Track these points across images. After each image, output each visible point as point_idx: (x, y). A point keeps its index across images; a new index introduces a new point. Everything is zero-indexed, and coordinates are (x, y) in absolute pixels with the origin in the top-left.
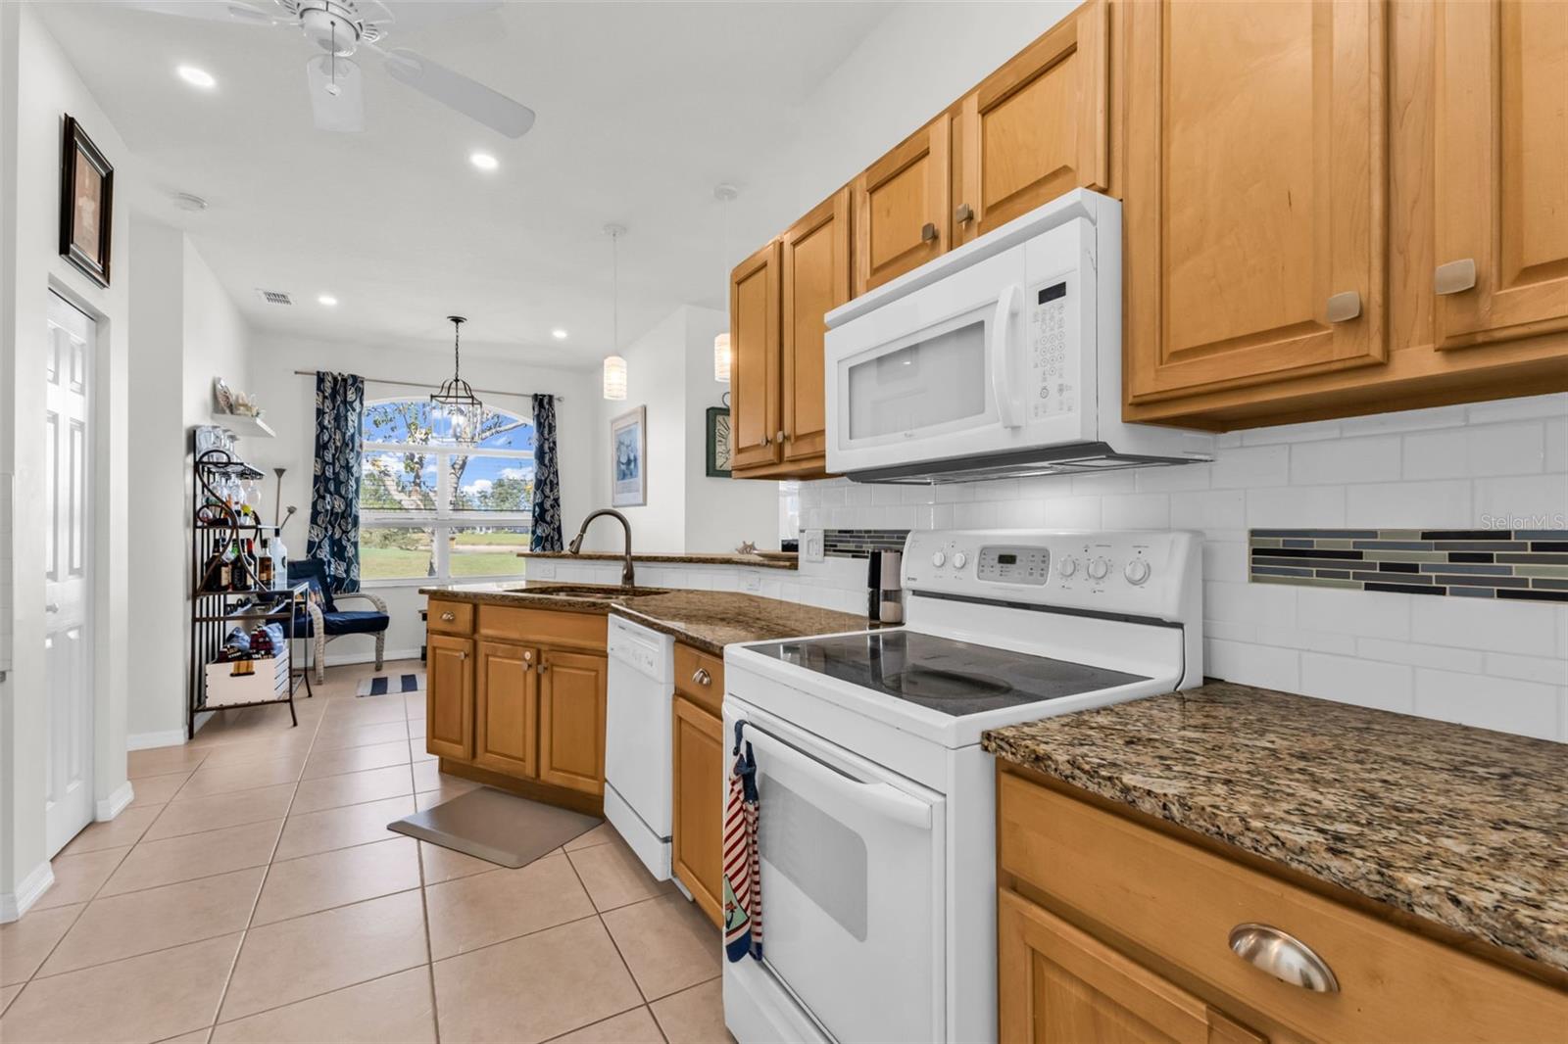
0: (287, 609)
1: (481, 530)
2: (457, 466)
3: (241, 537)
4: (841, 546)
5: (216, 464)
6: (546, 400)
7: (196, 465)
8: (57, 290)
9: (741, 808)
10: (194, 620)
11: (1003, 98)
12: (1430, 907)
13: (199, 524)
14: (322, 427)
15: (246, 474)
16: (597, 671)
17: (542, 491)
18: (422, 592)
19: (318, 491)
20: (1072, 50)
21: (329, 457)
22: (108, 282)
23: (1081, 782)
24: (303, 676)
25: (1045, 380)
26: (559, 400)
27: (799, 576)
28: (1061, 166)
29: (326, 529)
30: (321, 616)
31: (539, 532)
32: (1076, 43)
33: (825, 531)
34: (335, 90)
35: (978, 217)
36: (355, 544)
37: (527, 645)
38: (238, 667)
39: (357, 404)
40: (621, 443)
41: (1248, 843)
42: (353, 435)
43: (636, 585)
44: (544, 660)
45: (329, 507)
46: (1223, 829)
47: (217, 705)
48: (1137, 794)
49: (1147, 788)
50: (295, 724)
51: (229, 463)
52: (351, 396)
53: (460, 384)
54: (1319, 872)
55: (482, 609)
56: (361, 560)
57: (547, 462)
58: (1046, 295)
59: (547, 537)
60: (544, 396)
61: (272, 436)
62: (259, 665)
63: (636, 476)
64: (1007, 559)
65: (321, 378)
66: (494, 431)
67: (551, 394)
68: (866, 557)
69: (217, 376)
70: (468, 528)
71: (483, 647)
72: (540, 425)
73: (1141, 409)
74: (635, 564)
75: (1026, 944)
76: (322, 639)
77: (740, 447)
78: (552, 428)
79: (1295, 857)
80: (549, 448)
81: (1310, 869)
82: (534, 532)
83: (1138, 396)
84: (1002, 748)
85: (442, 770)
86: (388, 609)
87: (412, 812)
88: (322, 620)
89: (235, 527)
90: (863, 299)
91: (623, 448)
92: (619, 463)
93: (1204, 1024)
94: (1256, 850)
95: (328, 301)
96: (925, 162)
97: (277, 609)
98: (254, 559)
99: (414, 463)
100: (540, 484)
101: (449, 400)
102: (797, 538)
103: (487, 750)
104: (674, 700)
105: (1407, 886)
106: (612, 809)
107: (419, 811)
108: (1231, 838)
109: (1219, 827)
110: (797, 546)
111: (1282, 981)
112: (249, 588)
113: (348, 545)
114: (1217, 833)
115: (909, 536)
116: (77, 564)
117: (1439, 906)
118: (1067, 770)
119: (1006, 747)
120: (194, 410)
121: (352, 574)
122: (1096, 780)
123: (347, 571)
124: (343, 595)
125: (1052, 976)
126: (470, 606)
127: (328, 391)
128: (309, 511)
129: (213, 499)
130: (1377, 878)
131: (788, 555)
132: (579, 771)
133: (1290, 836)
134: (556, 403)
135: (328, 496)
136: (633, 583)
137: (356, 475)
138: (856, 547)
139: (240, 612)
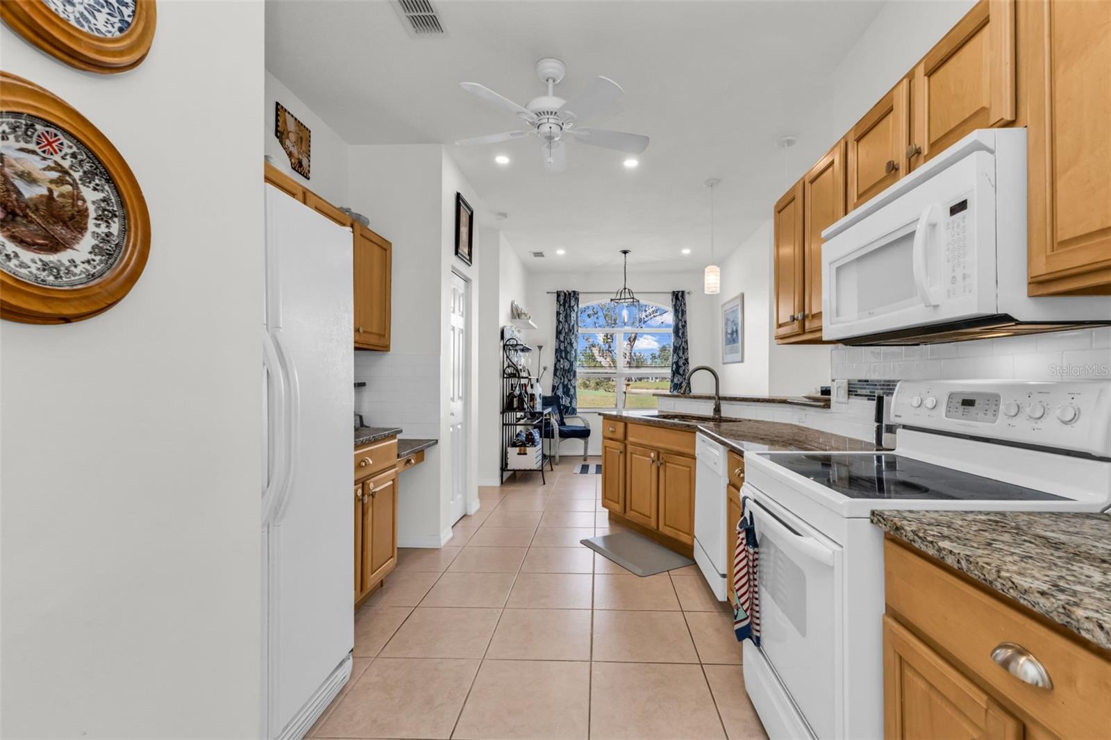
0: (541, 421)
1: (652, 379)
2: (632, 340)
3: (522, 383)
4: (860, 392)
5: (511, 345)
6: (680, 294)
7: (504, 346)
8: (455, 271)
9: (744, 549)
10: (503, 424)
11: (942, 62)
12: (1088, 630)
13: (505, 376)
14: (559, 321)
15: (525, 350)
16: (690, 467)
17: (678, 354)
18: (600, 414)
19: (557, 357)
20: (986, 22)
21: (562, 339)
22: (471, 263)
23: (918, 544)
24: (547, 458)
25: (954, 271)
26: (689, 293)
27: (831, 413)
28: (979, 108)
29: (561, 378)
30: (557, 426)
31: (676, 380)
32: (989, 16)
33: (849, 381)
34: (552, 161)
35: (925, 151)
36: (574, 387)
37: (653, 448)
38: (520, 450)
39: (575, 307)
40: (727, 320)
41: (999, 586)
42: (573, 325)
43: (722, 415)
44: (662, 458)
45: (562, 366)
46: (987, 576)
47: (512, 468)
48: (945, 553)
49: (950, 549)
50: (544, 484)
51: (517, 345)
52: (573, 303)
53: (627, 290)
54: (1034, 606)
55: (629, 425)
56: (577, 397)
57: (680, 334)
58: (955, 210)
59: (681, 384)
60: (679, 292)
61: (535, 329)
62: (529, 450)
63: (738, 342)
64: (968, 403)
65: (558, 294)
66: (652, 316)
67: (683, 290)
68: (874, 400)
69: (513, 299)
70: (644, 378)
71: (629, 448)
72: (676, 311)
73: (1040, 285)
74: (722, 402)
75: (895, 651)
76: (558, 440)
77: (780, 322)
78: (683, 313)
79: (1022, 596)
80: (682, 326)
81: (1029, 604)
82: (672, 381)
83: (1034, 277)
84: (880, 521)
85: (610, 518)
86: (591, 425)
87: (593, 536)
88: (558, 429)
89: (519, 378)
90: (853, 214)
91: (730, 323)
92: (726, 333)
93: (982, 707)
94: (1003, 591)
95: (561, 252)
96: (891, 116)
97: (537, 421)
98: (527, 394)
99: (609, 338)
100: (676, 349)
101: (621, 301)
102: (830, 385)
103: (631, 509)
104: (728, 487)
105: (1076, 616)
106: (698, 555)
107: (597, 536)
108: (991, 582)
109: (985, 575)
110: (830, 391)
111: (1024, 682)
112: (525, 409)
113: (571, 388)
114: (984, 579)
115: (899, 384)
116: (460, 395)
117: (1092, 630)
118: (911, 536)
119: (882, 520)
120: (504, 319)
121: (573, 405)
122: (925, 543)
123: (571, 403)
124: (570, 416)
125: (908, 673)
126: (623, 424)
127: (562, 301)
128: (553, 368)
129: (511, 363)
130: (1062, 610)
131: (824, 399)
132: (681, 529)
133: (1020, 582)
134: (687, 296)
135: (562, 360)
136: (720, 414)
137: (575, 348)
138: (871, 392)
139: (522, 422)
